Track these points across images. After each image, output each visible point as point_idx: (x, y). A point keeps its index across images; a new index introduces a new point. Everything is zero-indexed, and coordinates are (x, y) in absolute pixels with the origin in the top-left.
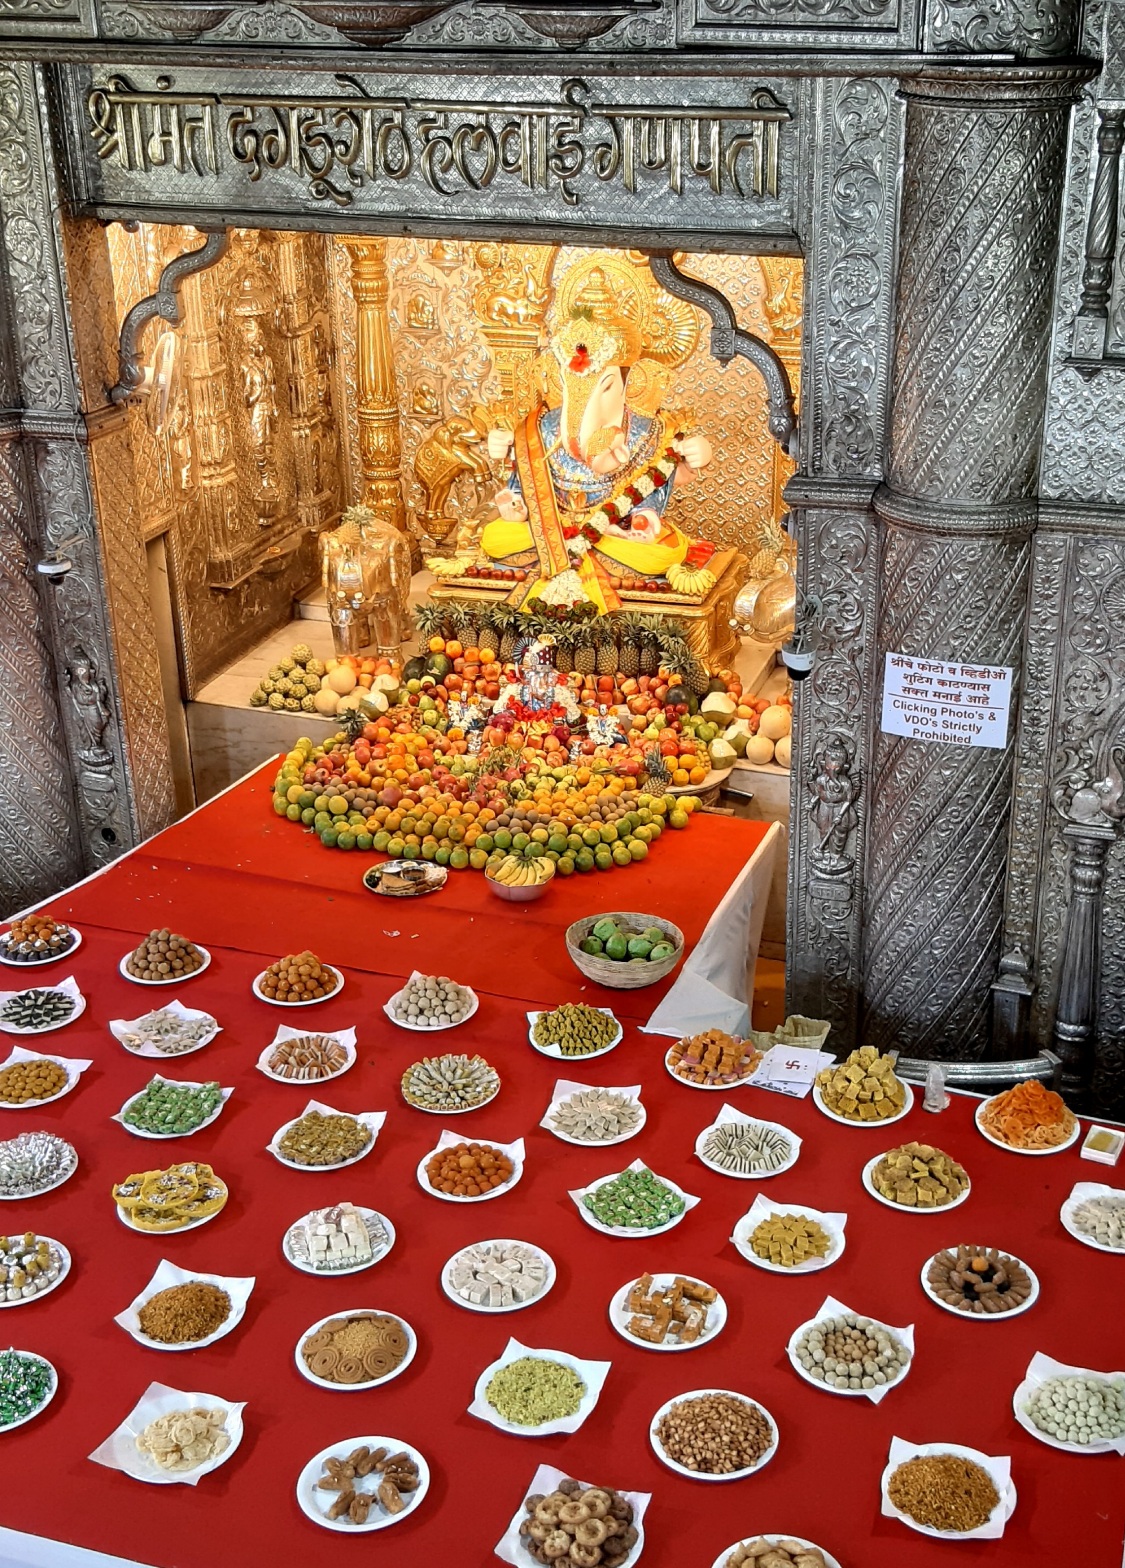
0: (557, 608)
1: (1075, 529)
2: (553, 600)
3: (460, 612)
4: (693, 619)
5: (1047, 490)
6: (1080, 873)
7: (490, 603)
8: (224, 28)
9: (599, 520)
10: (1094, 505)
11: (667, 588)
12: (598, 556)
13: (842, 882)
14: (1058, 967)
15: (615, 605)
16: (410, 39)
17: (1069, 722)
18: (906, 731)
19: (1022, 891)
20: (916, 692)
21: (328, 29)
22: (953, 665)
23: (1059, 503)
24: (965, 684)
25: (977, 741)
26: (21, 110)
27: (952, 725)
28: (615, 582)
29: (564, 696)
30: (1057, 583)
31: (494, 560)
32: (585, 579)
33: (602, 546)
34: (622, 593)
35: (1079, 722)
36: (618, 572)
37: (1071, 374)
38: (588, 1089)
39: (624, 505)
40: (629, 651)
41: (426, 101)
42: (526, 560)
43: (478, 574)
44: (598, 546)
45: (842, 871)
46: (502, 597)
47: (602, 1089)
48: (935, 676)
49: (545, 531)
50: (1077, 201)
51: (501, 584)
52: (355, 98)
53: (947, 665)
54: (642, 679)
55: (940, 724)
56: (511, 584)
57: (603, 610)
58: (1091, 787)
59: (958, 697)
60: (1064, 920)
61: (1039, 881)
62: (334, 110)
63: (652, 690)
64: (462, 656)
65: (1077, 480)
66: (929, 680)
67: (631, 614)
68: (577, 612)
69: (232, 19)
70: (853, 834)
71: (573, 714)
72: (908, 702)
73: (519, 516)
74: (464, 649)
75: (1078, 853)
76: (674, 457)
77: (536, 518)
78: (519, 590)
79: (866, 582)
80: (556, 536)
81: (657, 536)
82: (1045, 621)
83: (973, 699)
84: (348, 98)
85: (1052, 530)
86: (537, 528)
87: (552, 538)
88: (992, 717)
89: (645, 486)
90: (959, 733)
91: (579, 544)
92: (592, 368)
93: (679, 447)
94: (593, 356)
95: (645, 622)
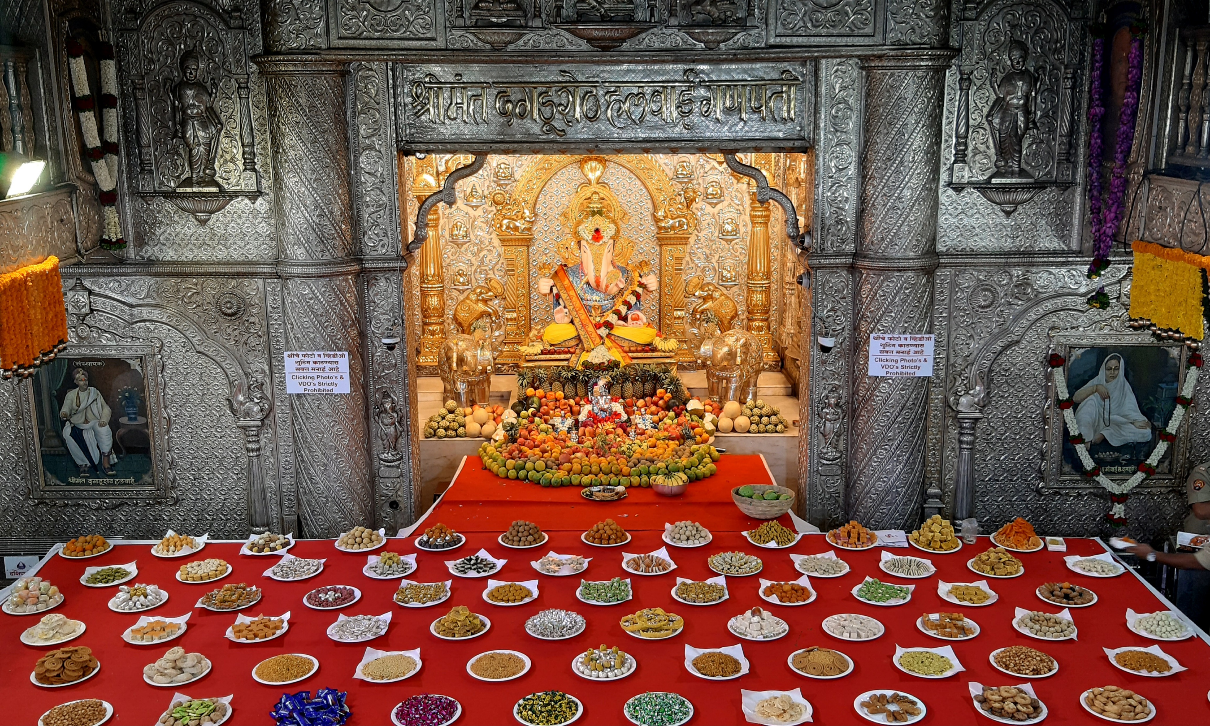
0: (600, 364)
1: (956, 265)
2: (596, 361)
3: (542, 373)
4: (671, 364)
5: (941, 247)
6: (965, 439)
7: (558, 367)
8: (521, 42)
9: (612, 318)
10: (964, 254)
11: (654, 350)
12: (613, 337)
13: (836, 464)
14: (953, 492)
15: (629, 361)
16: (625, 46)
17: (955, 362)
18: (882, 373)
19: (934, 454)
20: (887, 352)
21: (580, 42)
22: (905, 336)
23: (947, 254)
24: (912, 345)
25: (919, 374)
26: (377, 91)
27: (906, 367)
28: (627, 349)
29: (617, 407)
30: (946, 292)
31: (552, 345)
32: (609, 349)
33: (615, 332)
34: (630, 354)
35: (960, 361)
36: (626, 345)
37: (950, 192)
38: (806, 557)
39: (623, 310)
40: (639, 384)
41: (610, 82)
42: (573, 343)
43: (550, 352)
44: (612, 332)
45: (837, 459)
46: (565, 363)
47: (812, 556)
48: (897, 343)
49: (583, 326)
50: (950, 112)
51: (562, 356)
52: (570, 82)
53: (902, 336)
54: (647, 399)
55: (900, 367)
56: (568, 356)
57: (623, 364)
58: (968, 393)
59: (908, 352)
60: (956, 465)
61: (942, 447)
62: (558, 89)
63: (656, 404)
64: (545, 397)
65: (955, 242)
66: (894, 345)
67: (638, 365)
68: (612, 365)
69: (525, 38)
70: (842, 437)
71: (624, 417)
72: (883, 358)
73: (567, 320)
74: (546, 393)
75: (962, 428)
76: (641, 285)
77: (577, 321)
78: (574, 358)
79: (847, 303)
80: (591, 328)
81: (644, 324)
82: (941, 313)
83: (916, 352)
84: (566, 82)
85: (945, 267)
86: (579, 326)
87: (589, 329)
88: (925, 361)
89: (632, 300)
90: (909, 371)
91: (603, 331)
92: (604, 240)
93: (644, 281)
94: (603, 234)
95: (647, 368)
